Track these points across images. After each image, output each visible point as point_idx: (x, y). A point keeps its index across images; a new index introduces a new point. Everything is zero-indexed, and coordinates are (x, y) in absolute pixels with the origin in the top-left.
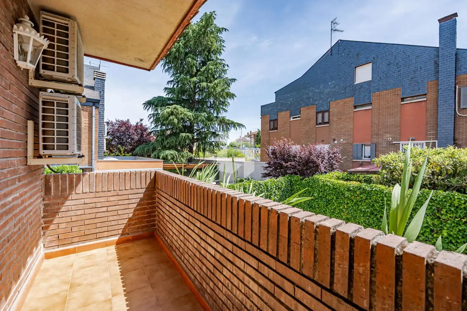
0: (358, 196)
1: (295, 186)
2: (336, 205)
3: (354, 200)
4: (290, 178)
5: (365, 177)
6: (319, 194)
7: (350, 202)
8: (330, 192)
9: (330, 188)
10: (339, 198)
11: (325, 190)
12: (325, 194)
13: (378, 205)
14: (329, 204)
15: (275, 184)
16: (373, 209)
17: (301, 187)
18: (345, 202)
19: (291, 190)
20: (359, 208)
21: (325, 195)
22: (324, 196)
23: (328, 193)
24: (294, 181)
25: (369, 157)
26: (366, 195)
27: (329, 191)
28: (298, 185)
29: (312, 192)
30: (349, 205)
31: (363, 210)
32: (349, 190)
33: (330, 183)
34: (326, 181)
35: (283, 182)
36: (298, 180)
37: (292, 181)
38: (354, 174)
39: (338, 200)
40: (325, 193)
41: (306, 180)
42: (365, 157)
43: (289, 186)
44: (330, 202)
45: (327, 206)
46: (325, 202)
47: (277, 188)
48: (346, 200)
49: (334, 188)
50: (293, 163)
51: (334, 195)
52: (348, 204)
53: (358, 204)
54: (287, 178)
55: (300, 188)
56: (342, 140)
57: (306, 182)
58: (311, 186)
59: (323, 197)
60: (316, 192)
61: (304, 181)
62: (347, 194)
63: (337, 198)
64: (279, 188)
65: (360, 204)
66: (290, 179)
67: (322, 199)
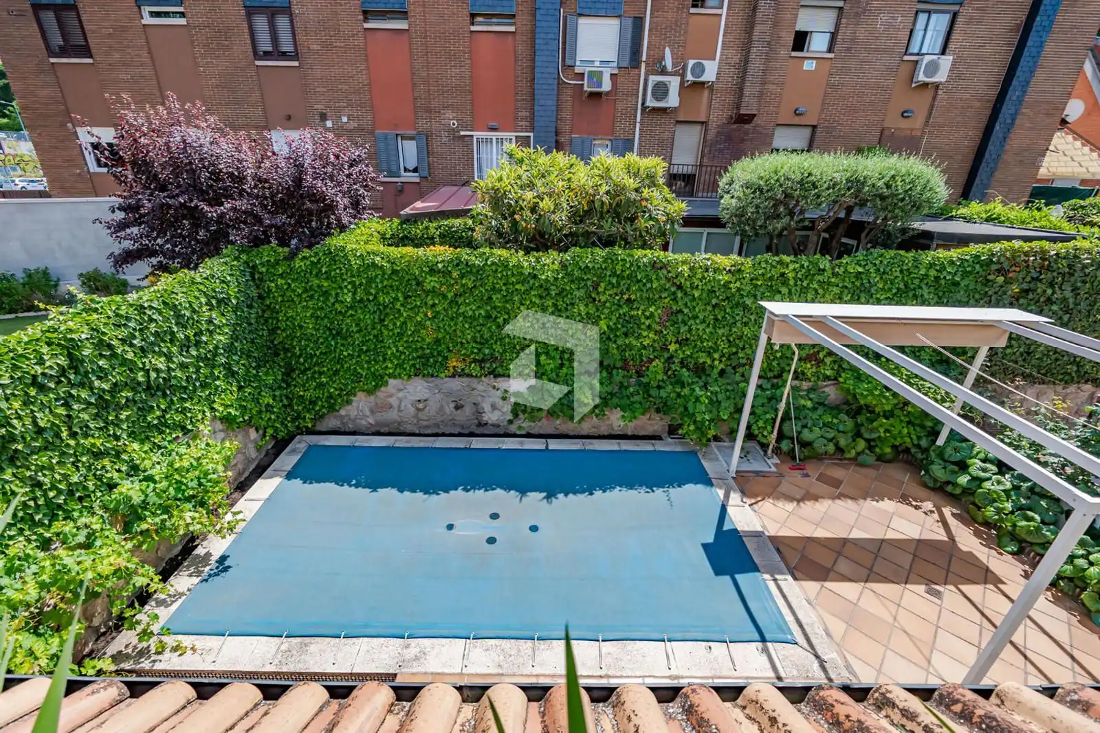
0: (457, 283)
1: (272, 281)
2: (405, 315)
3: (450, 295)
4: (244, 257)
5: (440, 227)
6: (354, 293)
7: (440, 301)
8: (385, 283)
9: (384, 274)
10: (410, 294)
11: (370, 280)
12: (373, 291)
13: (499, 296)
14: (387, 315)
15: (200, 290)
16: (489, 308)
17: (293, 280)
18: (426, 303)
19: (260, 297)
20: (461, 311)
21: (371, 294)
22: (371, 298)
23: (380, 286)
24: (262, 264)
25: (415, 170)
26: (473, 278)
27: (382, 282)
28: (281, 276)
29: (333, 293)
30: (439, 308)
31: (470, 313)
32: (433, 271)
33: (383, 258)
34: (368, 253)
35: (229, 278)
36: (277, 263)
37: (255, 267)
38: (416, 222)
39: (409, 300)
40: (371, 287)
41: (304, 258)
42: (406, 170)
43: (251, 283)
44: (388, 310)
45: (382, 321)
46: (375, 312)
47: (214, 302)
48: (429, 298)
49: (394, 272)
50: (242, 204)
51: (398, 289)
52: (434, 305)
53: (457, 302)
54: (237, 259)
55: (289, 285)
56: (345, 119)
57: (308, 263)
58: (326, 272)
59: (368, 300)
60: (346, 291)
61: (298, 263)
62: (431, 282)
63: (407, 297)
64: (220, 301)
65: (460, 300)
66: (246, 263)
67: (366, 306)
